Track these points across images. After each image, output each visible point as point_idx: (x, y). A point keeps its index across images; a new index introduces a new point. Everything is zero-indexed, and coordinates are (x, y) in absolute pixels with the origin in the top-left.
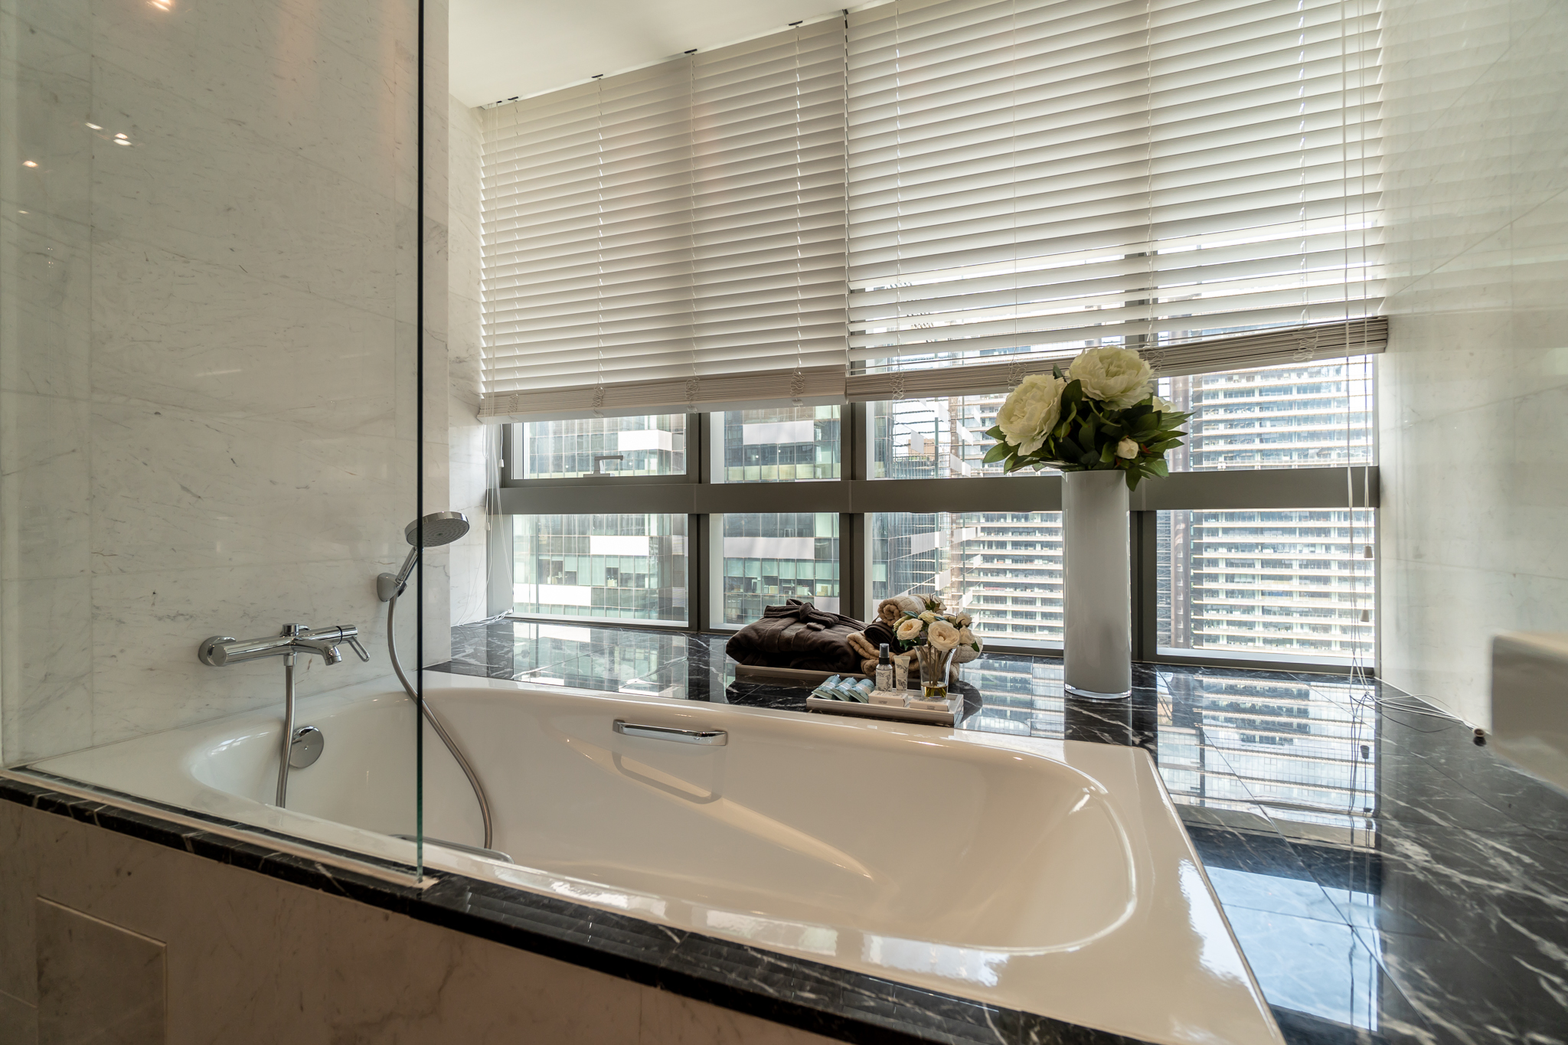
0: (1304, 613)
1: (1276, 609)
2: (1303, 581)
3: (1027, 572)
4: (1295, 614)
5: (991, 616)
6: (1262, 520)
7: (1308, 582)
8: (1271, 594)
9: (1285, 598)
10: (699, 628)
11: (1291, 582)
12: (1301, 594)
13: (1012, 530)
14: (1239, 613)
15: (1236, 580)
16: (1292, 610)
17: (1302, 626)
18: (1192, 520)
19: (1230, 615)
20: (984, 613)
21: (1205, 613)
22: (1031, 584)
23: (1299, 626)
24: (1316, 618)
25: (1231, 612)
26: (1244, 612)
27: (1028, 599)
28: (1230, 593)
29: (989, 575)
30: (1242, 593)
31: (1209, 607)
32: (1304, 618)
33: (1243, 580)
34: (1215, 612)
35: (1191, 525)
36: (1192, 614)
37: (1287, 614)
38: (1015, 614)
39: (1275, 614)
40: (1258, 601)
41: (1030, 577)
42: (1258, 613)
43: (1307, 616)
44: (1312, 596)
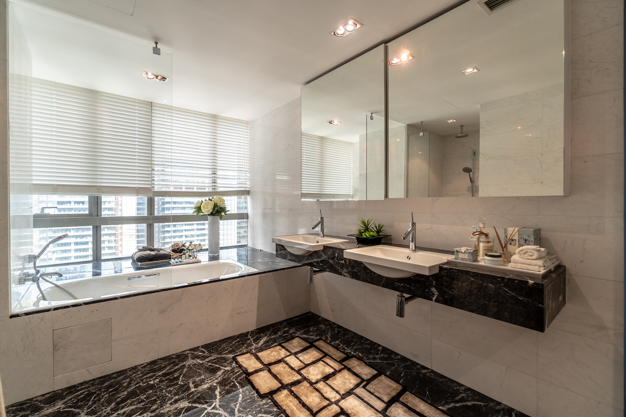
0: (198, 236)
1: (190, 235)
2: (198, 225)
3: (83, 229)
4: (195, 237)
5: (61, 253)
6: (185, 204)
7: (199, 225)
8: (188, 230)
9: (192, 231)
10: (97, 260)
11: (194, 226)
12: (197, 230)
13: (75, 209)
14: (177, 238)
15: (176, 226)
16: (194, 235)
17: (197, 240)
18: (160, 204)
19: (174, 239)
20: (57, 252)
21: (166, 239)
22: (86, 235)
23: (196, 241)
24: (202, 237)
25: (175, 238)
26: (179, 238)
27: (84, 242)
28: (175, 231)
29: (60, 232)
30: (178, 231)
31: (167, 237)
32: (198, 237)
33: (179, 226)
34: (169, 239)
35: (160, 206)
36: (161, 240)
37: (193, 237)
38: (76, 250)
39: (189, 237)
40: (184, 233)
41: (85, 232)
42: (184, 237)
43: (199, 237)
44: (200, 230)
